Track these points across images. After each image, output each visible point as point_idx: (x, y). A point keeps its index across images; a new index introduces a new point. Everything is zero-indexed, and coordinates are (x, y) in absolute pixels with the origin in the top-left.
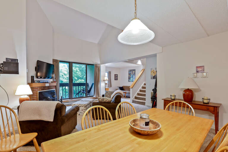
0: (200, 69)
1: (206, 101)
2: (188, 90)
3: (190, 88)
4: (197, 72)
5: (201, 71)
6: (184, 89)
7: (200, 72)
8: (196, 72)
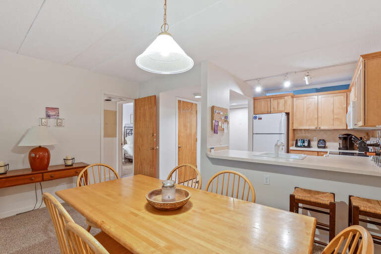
0: (51, 112)
1: (69, 163)
2: (40, 148)
3: (43, 144)
4: (48, 116)
5: (55, 115)
6: (32, 148)
7: (54, 117)
8: (45, 117)
